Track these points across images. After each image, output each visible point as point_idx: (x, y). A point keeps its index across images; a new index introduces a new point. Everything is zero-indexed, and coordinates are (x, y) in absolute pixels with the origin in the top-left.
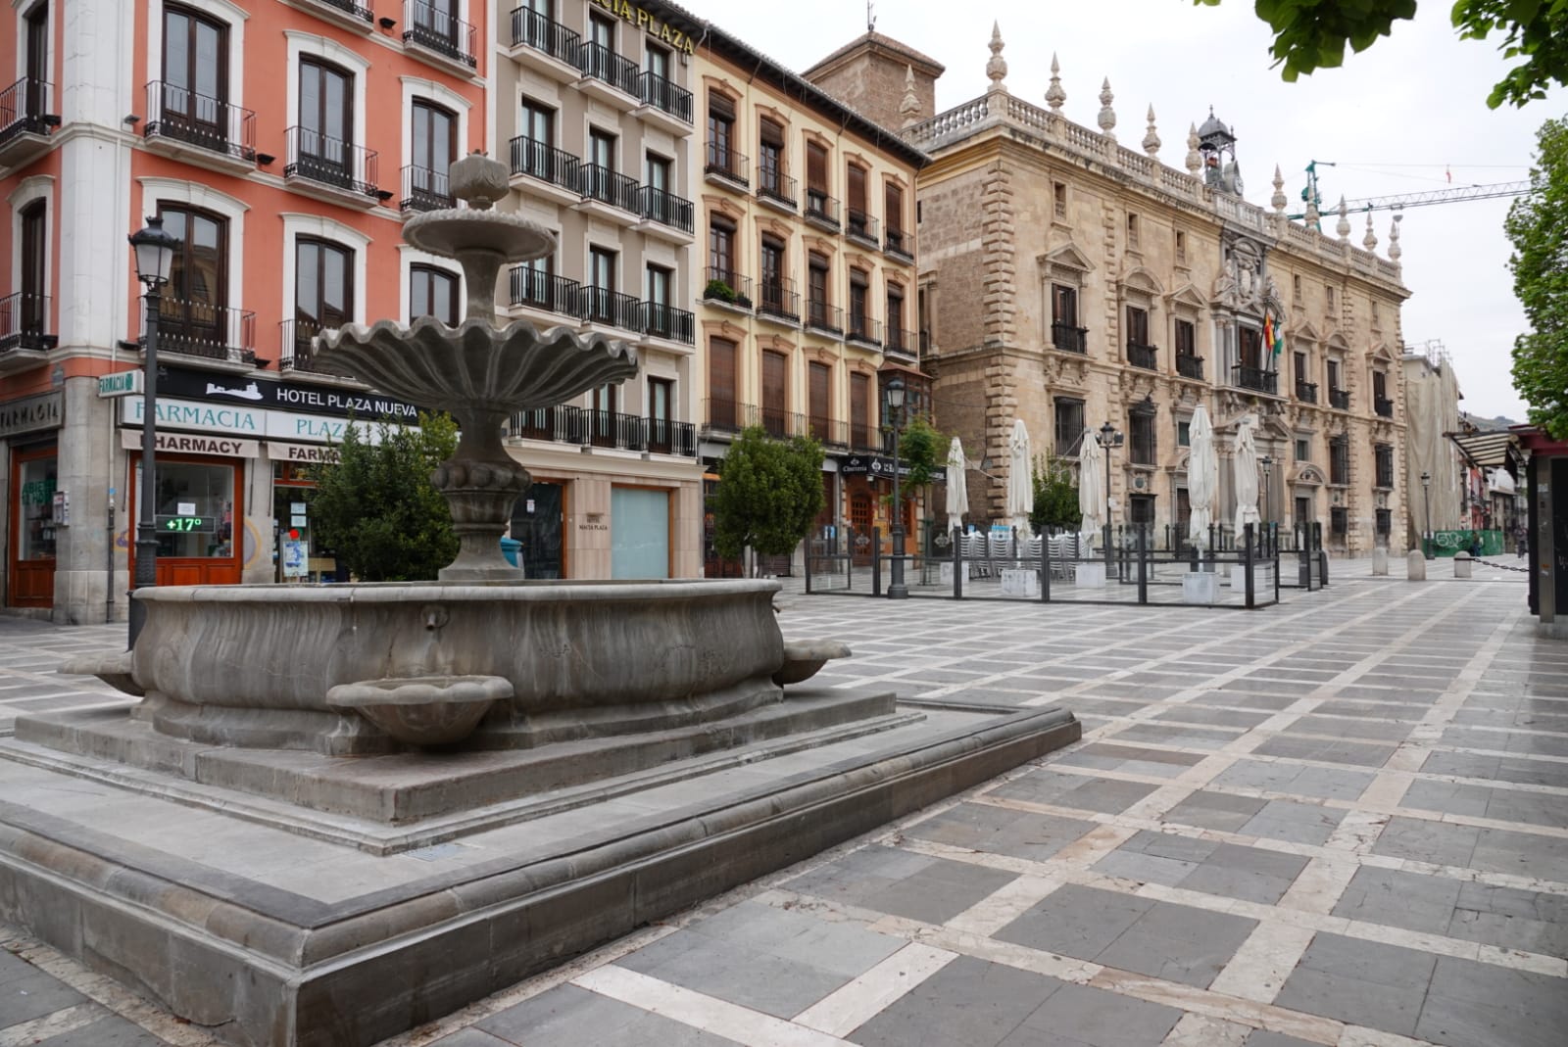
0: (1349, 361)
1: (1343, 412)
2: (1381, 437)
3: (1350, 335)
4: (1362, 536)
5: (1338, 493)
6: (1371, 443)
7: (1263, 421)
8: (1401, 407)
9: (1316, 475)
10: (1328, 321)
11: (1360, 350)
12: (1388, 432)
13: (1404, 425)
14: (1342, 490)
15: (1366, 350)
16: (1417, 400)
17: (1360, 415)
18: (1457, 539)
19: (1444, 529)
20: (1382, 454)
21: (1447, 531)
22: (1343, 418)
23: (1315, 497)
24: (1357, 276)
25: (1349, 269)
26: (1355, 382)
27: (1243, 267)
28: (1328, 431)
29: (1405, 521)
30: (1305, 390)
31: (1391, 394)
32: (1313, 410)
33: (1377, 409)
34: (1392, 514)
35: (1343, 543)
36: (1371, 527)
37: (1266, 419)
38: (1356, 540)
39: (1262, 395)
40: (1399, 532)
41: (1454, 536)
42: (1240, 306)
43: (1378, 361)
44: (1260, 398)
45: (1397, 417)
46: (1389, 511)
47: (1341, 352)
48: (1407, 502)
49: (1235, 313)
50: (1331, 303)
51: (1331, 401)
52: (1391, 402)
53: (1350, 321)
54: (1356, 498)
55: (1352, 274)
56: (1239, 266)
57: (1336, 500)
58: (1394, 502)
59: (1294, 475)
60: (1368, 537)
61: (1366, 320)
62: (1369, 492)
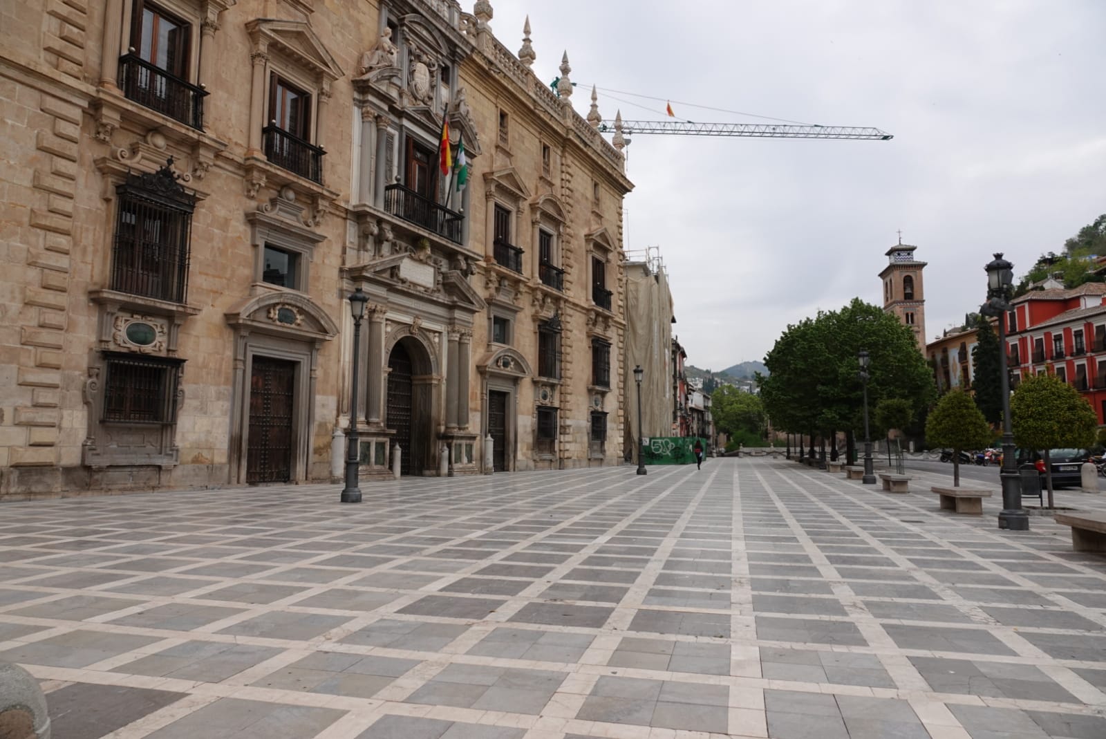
0: (566, 238)
1: (555, 292)
2: (599, 330)
3: (568, 208)
4: (575, 442)
5: (548, 390)
6: (588, 336)
7: (440, 278)
8: (621, 303)
9: (518, 365)
10: (542, 183)
11: (580, 228)
12: (607, 327)
13: (624, 322)
14: (553, 386)
15: (585, 231)
16: (637, 299)
17: (576, 301)
18: (670, 446)
19: (658, 435)
20: (599, 349)
21: (661, 438)
22: (557, 300)
23: (516, 393)
24: (577, 141)
25: (568, 130)
26: (572, 262)
27: (419, 58)
28: (537, 312)
29: (622, 426)
30: (504, 251)
31: (611, 285)
32: (518, 282)
33: (595, 298)
34: (608, 416)
35: (552, 451)
36: (585, 431)
37: (445, 276)
38: (568, 446)
39: (436, 238)
40: (615, 439)
41: (667, 443)
42: (407, 104)
43: (598, 246)
44: (432, 242)
45: (615, 311)
46: (606, 414)
47: (557, 223)
48: (624, 405)
49: (401, 114)
50: (547, 164)
51: (541, 277)
52: (610, 294)
53: (568, 192)
54: (569, 397)
55: (571, 137)
56: (410, 53)
57: (545, 397)
58: (611, 404)
59: (487, 359)
60: (581, 443)
61: (587, 198)
62: (584, 391)
